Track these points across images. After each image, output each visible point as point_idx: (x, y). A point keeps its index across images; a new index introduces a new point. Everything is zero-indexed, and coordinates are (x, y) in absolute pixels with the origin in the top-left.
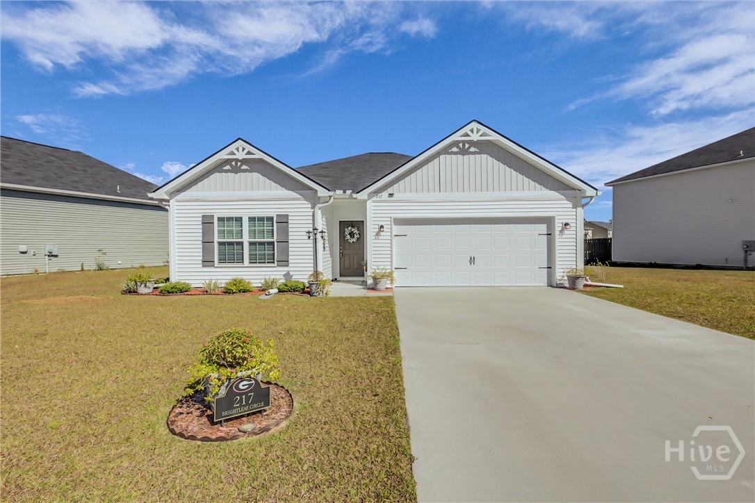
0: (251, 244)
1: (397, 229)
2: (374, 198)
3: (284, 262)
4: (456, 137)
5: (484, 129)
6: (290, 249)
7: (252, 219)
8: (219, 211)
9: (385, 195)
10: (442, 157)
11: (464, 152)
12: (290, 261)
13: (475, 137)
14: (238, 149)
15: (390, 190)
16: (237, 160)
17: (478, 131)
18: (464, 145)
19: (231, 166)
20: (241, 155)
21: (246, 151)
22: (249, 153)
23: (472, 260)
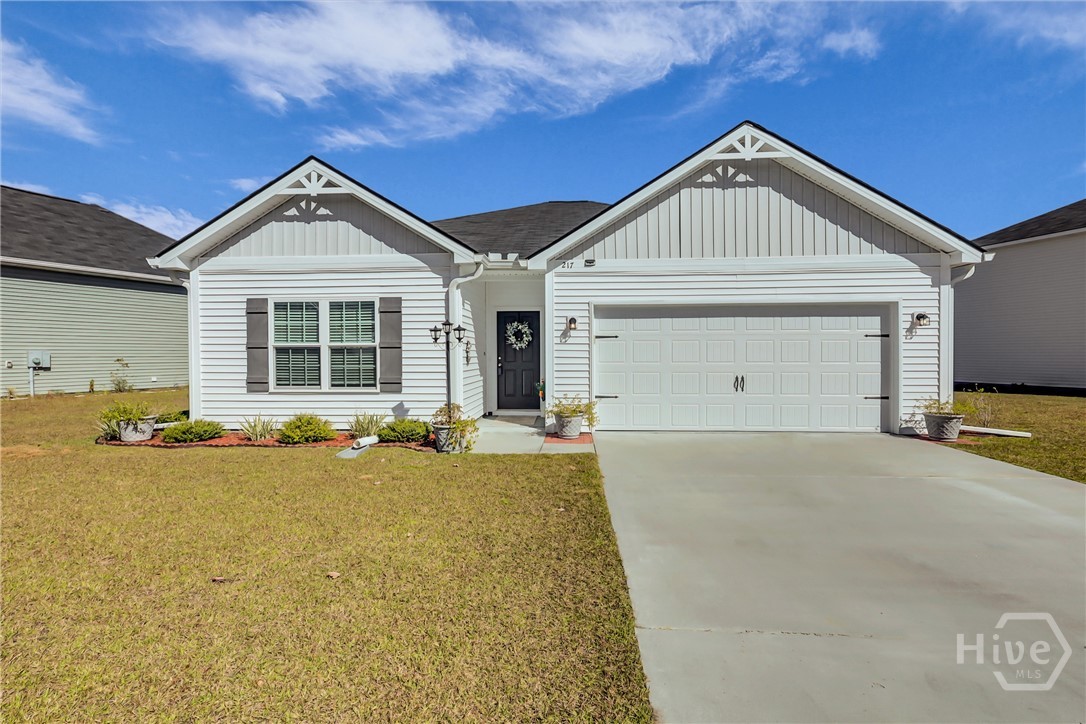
0: (334, 351)
1: (600, 326)
2: (559, 269)
3: (394, 385)
4: (712, 154)
5: (764, 138)
6: (404, 362)
7: (335, 307)
8: (278, 292)
9: (578, 262)
10: (685, 192)
11: (725, 183)
12: (404, 383)
13: (748, 153)
14: (308, 177)
15: (588, 254)
16: (308, 198)
17: (754, 141)
18: (725, 171)
19: (299, 208)
20: (314, 188)
21: (323, 181)
22: (329, 184)
23: (739, 383)
